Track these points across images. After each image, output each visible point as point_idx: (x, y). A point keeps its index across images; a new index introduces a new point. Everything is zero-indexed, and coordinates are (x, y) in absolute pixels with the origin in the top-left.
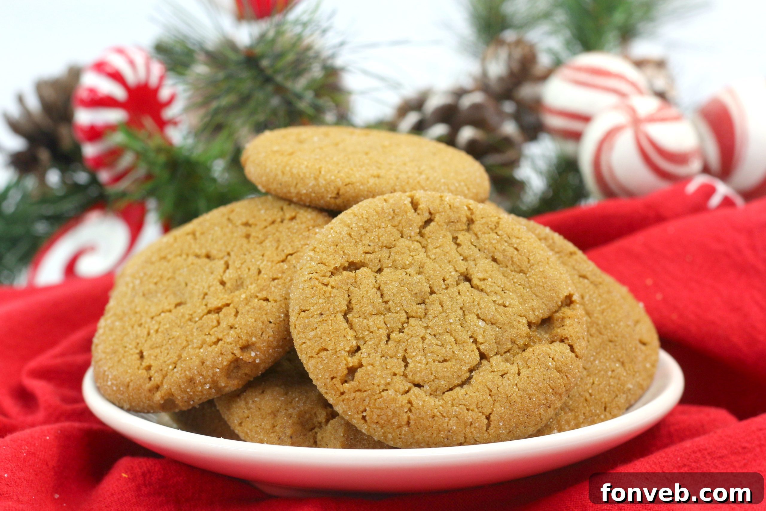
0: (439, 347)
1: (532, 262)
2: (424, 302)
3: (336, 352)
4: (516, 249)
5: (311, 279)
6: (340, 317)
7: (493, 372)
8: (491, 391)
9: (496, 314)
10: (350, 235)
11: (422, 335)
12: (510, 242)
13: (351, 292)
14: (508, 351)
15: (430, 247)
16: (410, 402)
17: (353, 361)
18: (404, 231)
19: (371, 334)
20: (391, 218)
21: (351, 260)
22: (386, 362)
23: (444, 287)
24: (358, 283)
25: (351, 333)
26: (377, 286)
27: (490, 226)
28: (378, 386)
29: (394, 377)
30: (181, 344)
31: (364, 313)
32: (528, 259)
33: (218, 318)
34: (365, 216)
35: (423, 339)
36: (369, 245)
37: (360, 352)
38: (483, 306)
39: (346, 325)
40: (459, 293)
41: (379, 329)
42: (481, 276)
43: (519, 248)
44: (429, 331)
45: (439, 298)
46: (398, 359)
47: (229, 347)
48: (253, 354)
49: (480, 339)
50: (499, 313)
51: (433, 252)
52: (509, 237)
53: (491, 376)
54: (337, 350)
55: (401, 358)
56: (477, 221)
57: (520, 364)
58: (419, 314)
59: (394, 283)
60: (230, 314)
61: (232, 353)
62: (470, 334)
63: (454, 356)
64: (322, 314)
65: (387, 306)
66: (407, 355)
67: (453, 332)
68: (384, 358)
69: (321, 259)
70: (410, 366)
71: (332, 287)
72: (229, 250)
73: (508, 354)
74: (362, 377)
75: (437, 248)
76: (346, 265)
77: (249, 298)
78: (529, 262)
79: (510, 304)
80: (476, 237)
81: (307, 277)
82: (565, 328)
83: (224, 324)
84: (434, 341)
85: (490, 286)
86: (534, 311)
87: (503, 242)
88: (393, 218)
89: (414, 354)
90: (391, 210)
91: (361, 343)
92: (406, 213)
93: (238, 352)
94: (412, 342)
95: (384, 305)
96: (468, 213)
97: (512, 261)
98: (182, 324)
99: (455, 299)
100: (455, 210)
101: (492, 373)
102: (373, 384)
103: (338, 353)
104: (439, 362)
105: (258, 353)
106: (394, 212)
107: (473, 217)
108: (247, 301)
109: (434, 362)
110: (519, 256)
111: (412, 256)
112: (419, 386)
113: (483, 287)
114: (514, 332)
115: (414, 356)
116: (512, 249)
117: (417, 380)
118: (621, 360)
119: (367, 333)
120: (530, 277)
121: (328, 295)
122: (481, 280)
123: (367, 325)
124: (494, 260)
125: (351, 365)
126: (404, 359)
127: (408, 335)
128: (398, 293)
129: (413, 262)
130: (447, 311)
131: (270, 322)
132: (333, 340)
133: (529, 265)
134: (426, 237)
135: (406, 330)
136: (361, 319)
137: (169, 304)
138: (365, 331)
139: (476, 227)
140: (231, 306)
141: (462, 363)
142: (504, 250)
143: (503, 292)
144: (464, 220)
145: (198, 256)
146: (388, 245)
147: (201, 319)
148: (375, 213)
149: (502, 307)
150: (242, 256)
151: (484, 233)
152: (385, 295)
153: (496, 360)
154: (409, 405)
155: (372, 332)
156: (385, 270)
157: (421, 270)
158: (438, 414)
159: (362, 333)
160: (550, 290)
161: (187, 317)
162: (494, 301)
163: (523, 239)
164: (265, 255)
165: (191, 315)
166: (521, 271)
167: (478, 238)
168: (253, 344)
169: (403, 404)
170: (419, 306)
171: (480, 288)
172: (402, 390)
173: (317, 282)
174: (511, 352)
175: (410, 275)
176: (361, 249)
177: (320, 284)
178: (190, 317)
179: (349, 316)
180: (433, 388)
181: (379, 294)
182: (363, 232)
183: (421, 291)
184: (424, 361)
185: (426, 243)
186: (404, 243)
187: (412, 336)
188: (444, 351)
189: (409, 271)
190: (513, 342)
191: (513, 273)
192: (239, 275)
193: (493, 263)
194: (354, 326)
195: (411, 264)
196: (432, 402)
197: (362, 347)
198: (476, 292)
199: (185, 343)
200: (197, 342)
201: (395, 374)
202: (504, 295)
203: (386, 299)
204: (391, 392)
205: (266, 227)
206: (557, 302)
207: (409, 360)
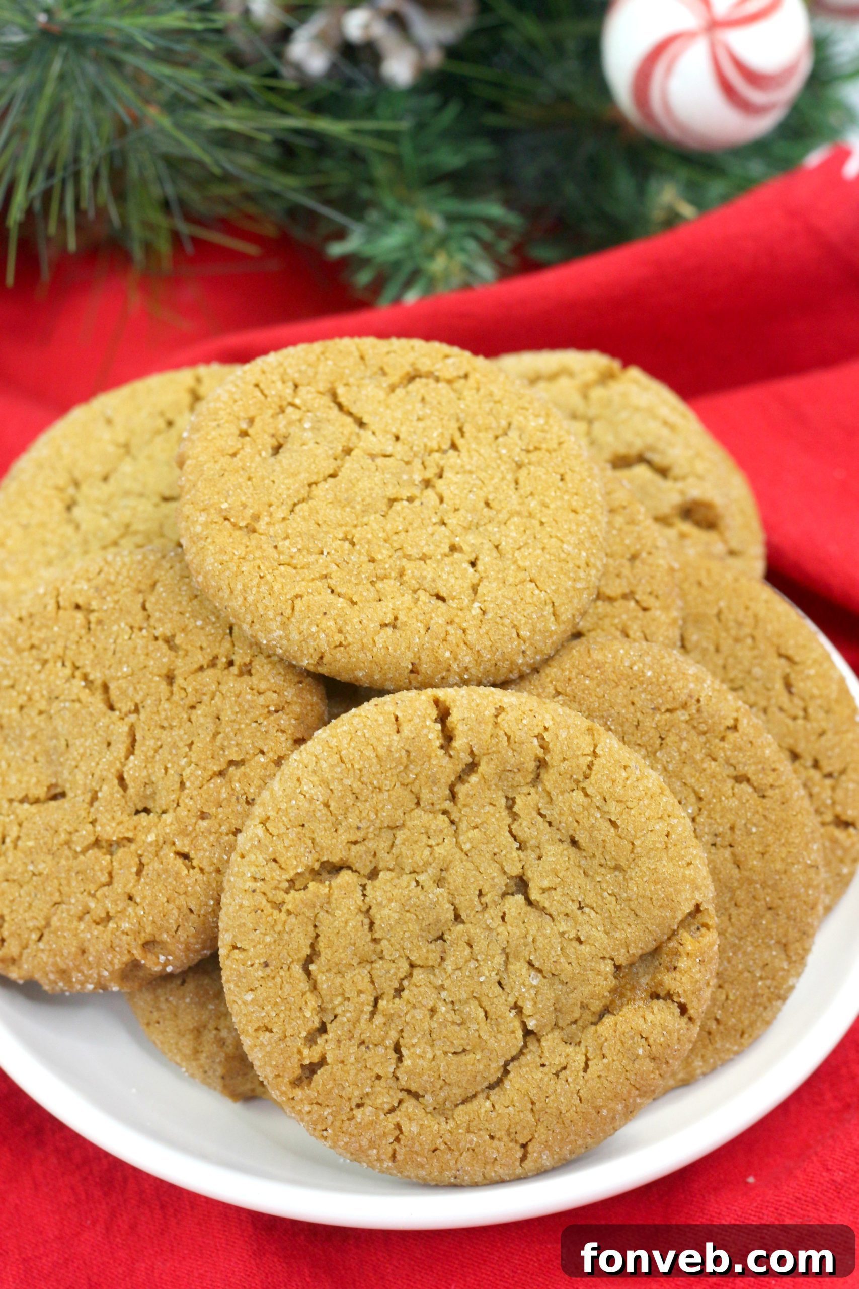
0: (457, 1028)
1: (638, 850)
2: (441, 937)
3: (286, 1037)
4: (613, 823)
5: (254, 891)
6: (297, 969)
7: (543, 1065)
8: (533, 1103)
9: (562, 960)
10: (327, 805)
11: (431, 1004)
12: (606, 808)
13: (319, 922)
14: (575, 1022)
15: (463, 826)
16: (398, 1127)
17: (310, 1055)
18: (422, 795)
19: (346, 1003)
20: (402, 768)
21: (325, 859)
22: (366, 1056)
23: (479, 908)
24: (333, 906)
25: (312, 1001)
26: (364, 909)
27: (575, 777)
28: (350, 1099)
29: (377, 1081)
30: (51, 894)
31: (337, 964)
32: (633, 844)
33: (110, 868)
34: (356, 766)
35: (433, 1011)
36: (358, 828)
37: (325, 1036)
38: (541, 946)
39: (304, 986)
40: (503, 918)
41: (360, 992)
42: (546, 884)
43: (619, 822)
44: (444, 995)
45: (468, 932)
46: (386, 1048)
47: (124, 937)
48: (162, 958)
49: (528, 1008)
50: (567, 956)
51: (469, 837)
52: (605, 800)
53: (538, 1075)
54: (288, 1034)
55: (392, 1046)
56: (553, 767)
57: (590, 1049)
58: (431, 964)
59: (393, 904)
60: (130, 867)
61: (129, 952)
62: (511, 1000)
63: (480, 1044)
64: (266, 965)
65: (379, 947)
66: (401, 1041)
67: (483, 999)
68: (363, 1048)
69: (274, 852)
70: (407, 1062)
71: (289, 913)
72: (138, 699)
73: (574, 1026)
74: (324, 1085)
75: (476, 827)
76: (317, 866)
77: (161, 842)
78: (632, 852)
79: (588, 937)
80: (547, 799)
81: (250, 884)
82: (677, 975)
83: (118, 887)
84: (451, 1016)
85: (558, 902)
86: (627, 946)
87: (593, 810)
88: (406, 767)
89: (415, 1041)
90: (403, 753)
91: (327, 1018)
92: (430, 757)
93: (137, 953)
94: (413, 1017)
95: (372, 946)
96: (540, 752)
97: (604, 847)
98: (55, 848)
99: (494, 934)
100: (516, 746)
101: (541, 1069)
102: (341, 1097)
103: (288, 1039)
104: (455, 1053)
105: (170, 958)
106: (408, 756)
107: (547, 758)
108: (158, 847)
109: (446, 1053)
110: (618, 840)
111: (430, 847)
112: (416, 1096)
113: (547, 905)
114: (586, 990)
115: (413, 1046)
116: (608, 824)
117: (414, 1087)
118: (784, 941)
119: (340, 999)
120: (631, 879)
121: (279, 928)
122: (544, 891)
123: (341, 985)
124: (574, 843)
125: (307, 1062)
126: (397, 1049)
127: (408, 1002)
128: (397, 922)
129: (431, 860)
130: (479, 958)
131: (191, 911)
132: (282, 1015)
133: (633, 856)
134: (460, 806)
135: (405, 994)
136: (331, 975)
137: (38, 782)
138: (337, 996)
139: (549, 778)
140: (133, 847)
141: (492, 1057)
142: (593, 826)
143: (579, 912)
144: (532, 765)
145: (88, 682)
146: (391, 824)
147: (84, 851)
148: (375, 761)
149: (575, 943)
150: (157, 731)
151: (562, 793)
152: (376, 926)
153: (551, 1041)
154: (398, 1132)
155: (349, 999)
156: (381, 874)
157: (444, 874)
158: (443, 1147)
159: (331, 1001)
160: (661, 906)
161: (63, 837)
162: (562, 934)
163: (629, 804)
164: (194, 747)
165: (70, 833)
166: (617, 868)
167: (551, 801)
168: (163, 943)
169: (386, 1131)
170: (432, 946)
171: (541, 905)
172: (387, 1107)
173: (264, 902)
174: (580, 1023)
175: (422, 888)
176: (344, 837)
177: (269, 905)
178: (68, 837)
179: (312, 967)
180: (441, 1100)
181: (367, 921)
182: (350, 800)
183: (438, 921)
184: (429, 1056)
185: (458, 815)
186: (419, 818)
187: (414, 1007)
188: (464, 1033)
189: (421, 878)
190: (584, 1006)
191: (603, 870)
192: (149, 776)
193: (572, 850)
194: (319, 986)
195: (427, 864)
196: (436, 1125)
197: (329, 1026)
198: (533, 914)
199: (57, 897)
200: (75, 904)
201: (379, 1077)
202: (581, 918)
203: (377, 936)
204: (368, 1110)
205: (201, 668)
206: (670, 926)
207: (404, 1051)
